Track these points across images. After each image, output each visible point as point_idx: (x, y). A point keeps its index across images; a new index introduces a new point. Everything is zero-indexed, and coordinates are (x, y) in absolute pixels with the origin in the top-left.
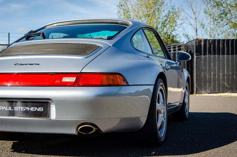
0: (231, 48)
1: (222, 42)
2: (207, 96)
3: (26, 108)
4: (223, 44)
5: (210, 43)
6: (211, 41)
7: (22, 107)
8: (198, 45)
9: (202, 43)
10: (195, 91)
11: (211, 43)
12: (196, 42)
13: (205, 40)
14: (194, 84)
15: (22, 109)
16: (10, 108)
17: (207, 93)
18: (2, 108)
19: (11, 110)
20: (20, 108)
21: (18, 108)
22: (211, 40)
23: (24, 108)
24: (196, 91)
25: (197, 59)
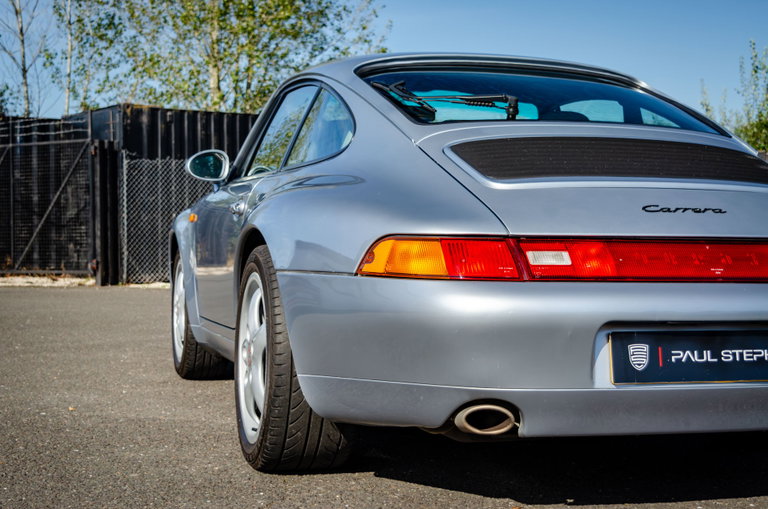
0: (228, 141)
1: (201, 119)
2: (159, 289)
3: (760, 353)
4: (206, 127)
5: (168, 119)
6: (169, 113)
7: (745, 351)
8: (131, 125)
9: (145, 119)
10: (125, 276)
11: (171, 122)
12: (125, 113)
13: (153, 111)
14: (122, 249)
15: (748, 357)
16: (707, 356)
17: (160, 280)
18: (679, 354)
19: (709, 360)
20: (741, 355)
21: (734, 354)
22: (170, 110)
23: (754, 353)
24: (128, 275)
25: (131, 168)
